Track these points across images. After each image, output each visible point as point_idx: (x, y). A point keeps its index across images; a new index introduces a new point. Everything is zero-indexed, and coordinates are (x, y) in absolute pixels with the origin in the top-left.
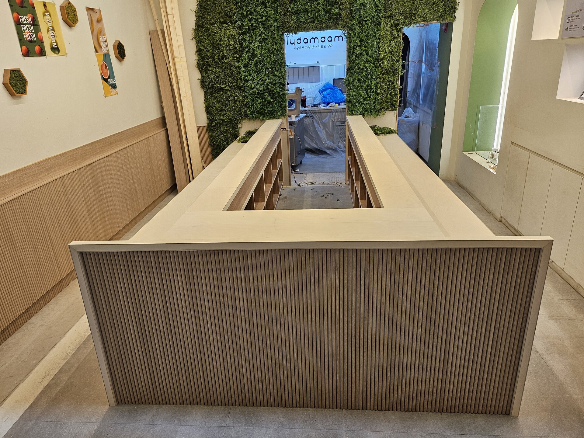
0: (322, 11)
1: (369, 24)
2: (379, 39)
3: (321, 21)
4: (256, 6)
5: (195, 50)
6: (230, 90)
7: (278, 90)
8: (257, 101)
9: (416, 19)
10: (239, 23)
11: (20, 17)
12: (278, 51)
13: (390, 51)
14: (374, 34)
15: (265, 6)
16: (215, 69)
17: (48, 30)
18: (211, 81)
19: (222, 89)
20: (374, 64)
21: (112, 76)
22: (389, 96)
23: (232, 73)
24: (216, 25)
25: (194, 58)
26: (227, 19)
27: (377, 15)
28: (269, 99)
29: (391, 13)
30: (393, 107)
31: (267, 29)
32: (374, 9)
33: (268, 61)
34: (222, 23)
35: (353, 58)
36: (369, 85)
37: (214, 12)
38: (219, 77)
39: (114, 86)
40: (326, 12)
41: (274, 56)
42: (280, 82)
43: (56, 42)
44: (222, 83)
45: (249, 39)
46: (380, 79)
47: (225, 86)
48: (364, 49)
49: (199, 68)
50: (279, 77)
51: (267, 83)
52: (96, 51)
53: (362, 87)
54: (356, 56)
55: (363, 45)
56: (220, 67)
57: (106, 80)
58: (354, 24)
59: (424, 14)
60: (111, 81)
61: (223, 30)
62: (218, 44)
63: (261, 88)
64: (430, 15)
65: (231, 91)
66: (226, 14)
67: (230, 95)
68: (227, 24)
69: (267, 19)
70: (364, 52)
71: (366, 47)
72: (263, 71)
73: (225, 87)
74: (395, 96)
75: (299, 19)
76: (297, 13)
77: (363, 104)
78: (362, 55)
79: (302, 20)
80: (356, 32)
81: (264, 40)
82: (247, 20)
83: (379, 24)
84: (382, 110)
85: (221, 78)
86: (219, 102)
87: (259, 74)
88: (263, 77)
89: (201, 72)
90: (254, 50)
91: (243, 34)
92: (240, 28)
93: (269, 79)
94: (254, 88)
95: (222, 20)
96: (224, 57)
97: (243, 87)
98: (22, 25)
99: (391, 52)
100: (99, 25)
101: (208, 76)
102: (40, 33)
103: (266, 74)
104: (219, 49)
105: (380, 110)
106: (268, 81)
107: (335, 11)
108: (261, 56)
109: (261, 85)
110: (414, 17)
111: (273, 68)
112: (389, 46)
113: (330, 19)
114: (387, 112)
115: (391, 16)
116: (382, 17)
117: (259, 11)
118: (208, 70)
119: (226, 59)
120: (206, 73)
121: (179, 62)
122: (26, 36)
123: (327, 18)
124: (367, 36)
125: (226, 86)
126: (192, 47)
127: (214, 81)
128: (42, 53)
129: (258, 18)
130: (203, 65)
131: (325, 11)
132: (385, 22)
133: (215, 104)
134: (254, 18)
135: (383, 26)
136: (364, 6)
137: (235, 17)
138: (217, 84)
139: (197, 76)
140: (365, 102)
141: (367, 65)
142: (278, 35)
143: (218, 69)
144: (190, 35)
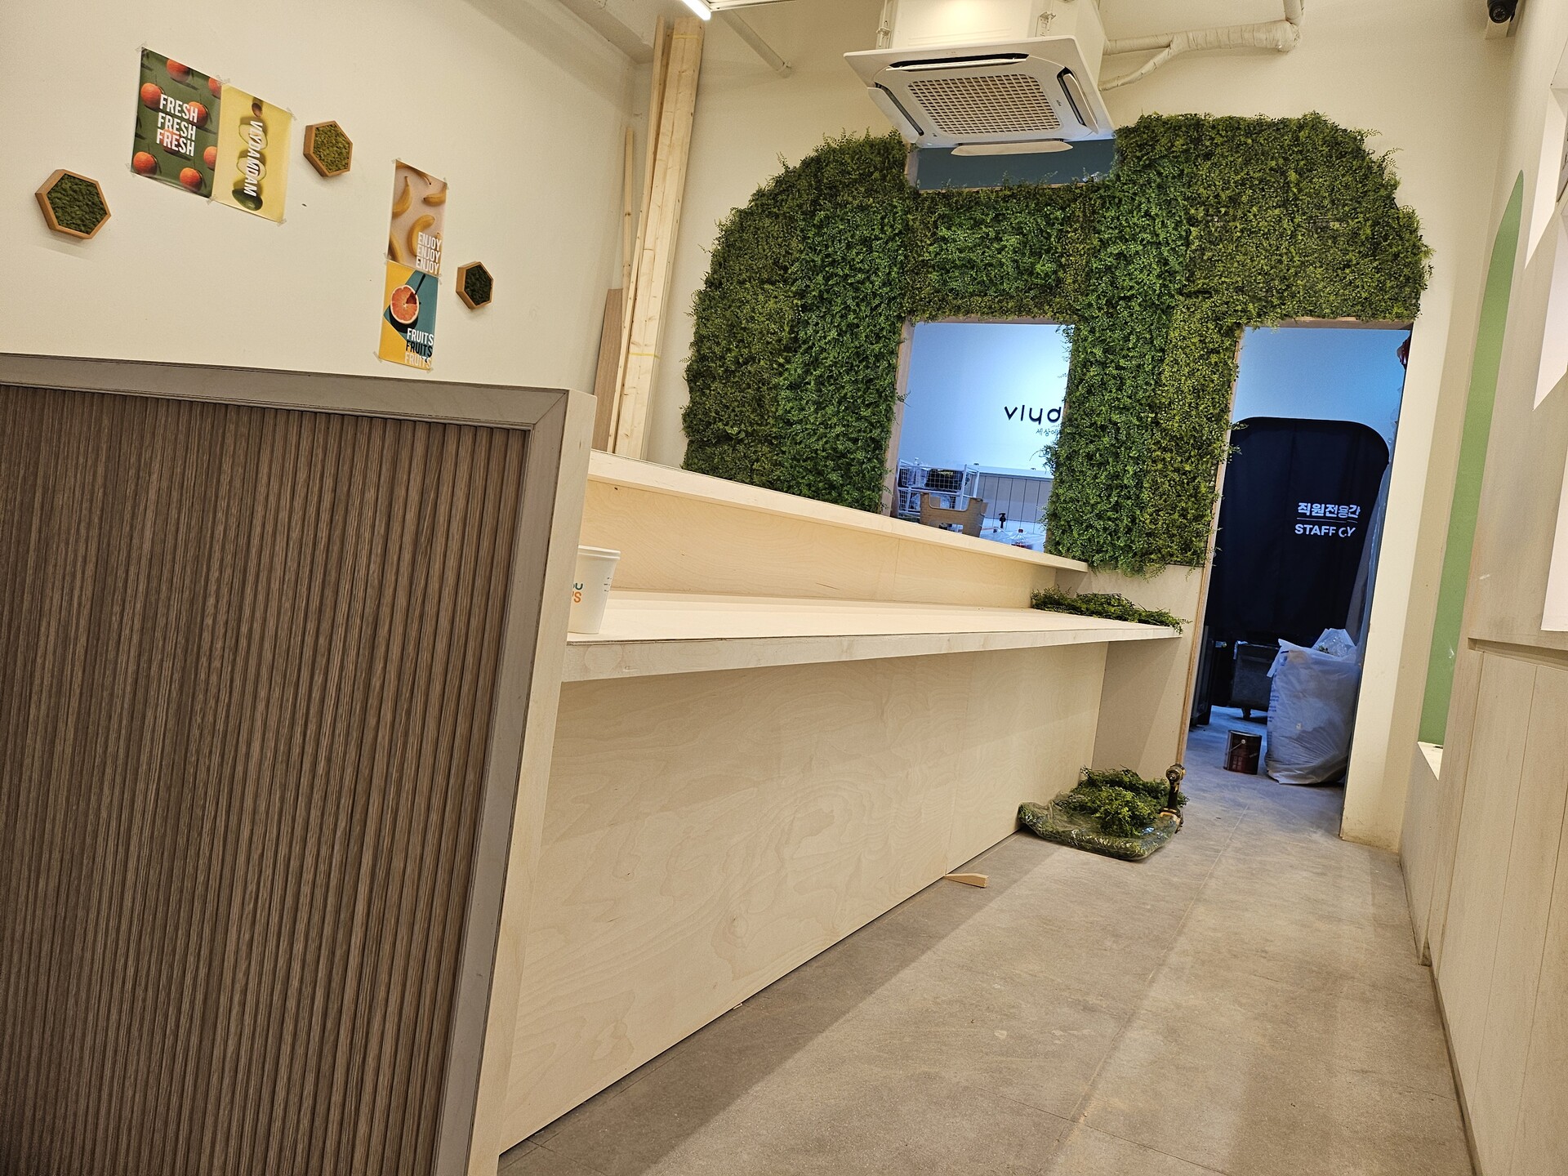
0: (1010, 268)
1: (1137, 308)
2: (1162, 350)
3: (1003, 293)
6: (746, 441)
7: (860, 455)
9: (1284, 304)
11: (163, 96)
12: (879, 357)
13: (1194, 389)
14: (1148, 336)
16: (724, 386)
17: (244, 154)
18: (707, 414)
19: (728, 437)
20: (1140, 419)
23: (760, 400)
25: (682, 353)
26: (780, 273)
27: (1163, 286)
29: (1204, 284)
31: (863, 300)
32: (1157, 270)
33: (848, 379)
37: (753, 257)
38: (728, 408)
39: (421, 349)
40: (1021, 272)
41: (866, 367)
42: (871, 437)
44: (731, 423)
45: (817, 324)
46: (1154, 462)
47: (736, 429)
48: (1115, 372)
49: (689, 381)
50: (872, 424)
51: (837, 435)
52: (392, 253)
53: (1095, 477)
54: (1089, 392)
56: (737, 385)
57: (399, 327)
60: (415, 335)
61: (761, 298)
63: (820, 446)
64: (1332, 298)
65: (748, 446)
66: (776, 263)
67: (745, 456)
68: (773, 283)
69: (868, 278)
70: (1113, 381)
71: (1118, 368)
72: (833, 404)
73: (737, 434)
75: (945, 283)
76: (944, 268)
77: (1090, 526)
78: (1106, 389)
79: (954, 285)
80: (1097, 324)
81: (852, 327)
82: (820, 278)
83: (1168, 310)
84: (1152, 556)
85: (733, 411)
87: (823, 408)
88: (830, 419)
89: (691, 390)
90: (823, 350)
91: (805, 308)
92: (801, 294)
93: (844, 426)
94: (802, 442)
95: (765, 276)
96: (751, 359)
97: (776, 439)
98: (161, 114)
100: (429, 212)
101: (704, 402)
102: (210, 150)
103: (838, 411)
109: (820, 437)
111: (859, 397)
113: (1030, 289)
114: (1170, 568)
115: (1206, 293)
116: (1180, 292)
118: (709, 388)
119: (752, 366)
121: (637, 354)
122: (167, 135)
124: (1127, 339)
125: (739, 432)
127: (713, 415)
128: (201, 186)
130: (700, 375)
131: (1018, 267)
132: (1188, 309)
135: (1178, 316)
137: (794, 269)
138: (720, 424)
141: (1115, 417)
142: (887, 319)
144: (687, 303)
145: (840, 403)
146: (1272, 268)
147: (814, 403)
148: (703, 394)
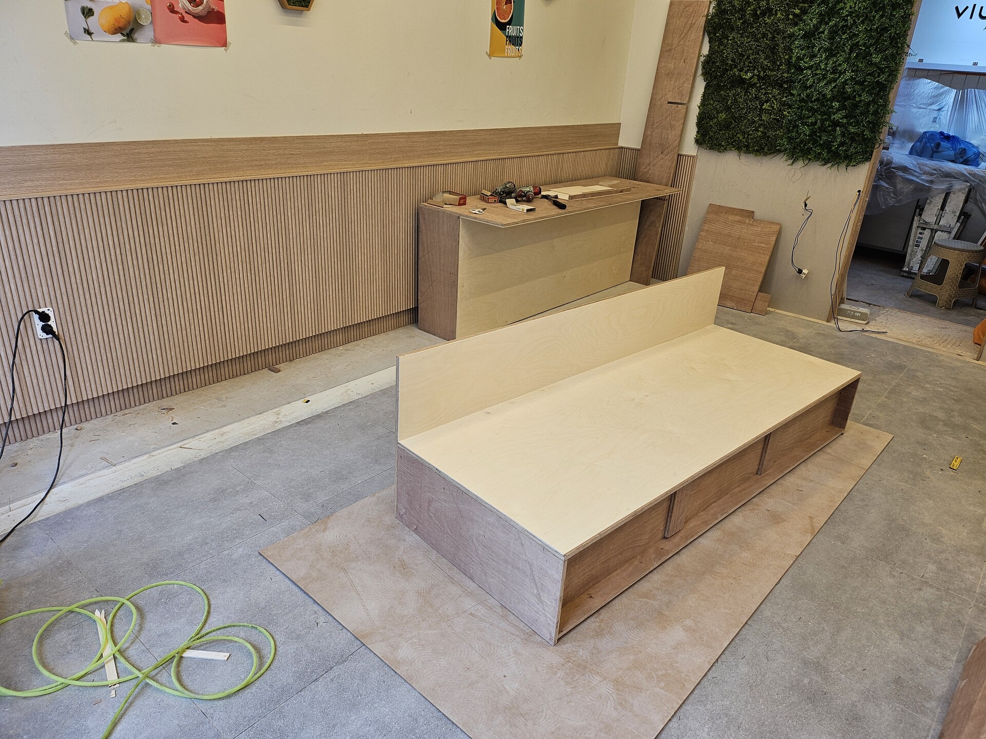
6: (758, 85)
18: (723, 62)
19: (742, 81)
21: (517, 19)
38: (744, 56)
39: (516, 41)
44: (745, 69)
47: (750, 75)
49: (709, 31)
51: (846, 80)
56: (753, 35)
57: (502, 27)
60: (512, 30)
63: (828, 92)
65: (759, 89)
67: (756, 97)
72: (844, 51)
73: (751, 78)
85: (748, 58)
87: (835, 55)
88: (840, 65)
89: (711, 41)
93: (853, 71)
94: (811, 86)
97: (786, 82)
101: (722, 51)
106: (849, 75)
118: (727, 37)
119: (769, 17)
125: (753, 76)
127: (730, 62)
130: (720, 26)
133: (718, 112)
138: (735, 70)
139: (702, 48)
145: (851, 51)
147: (826, 50)
148: (721, 43)
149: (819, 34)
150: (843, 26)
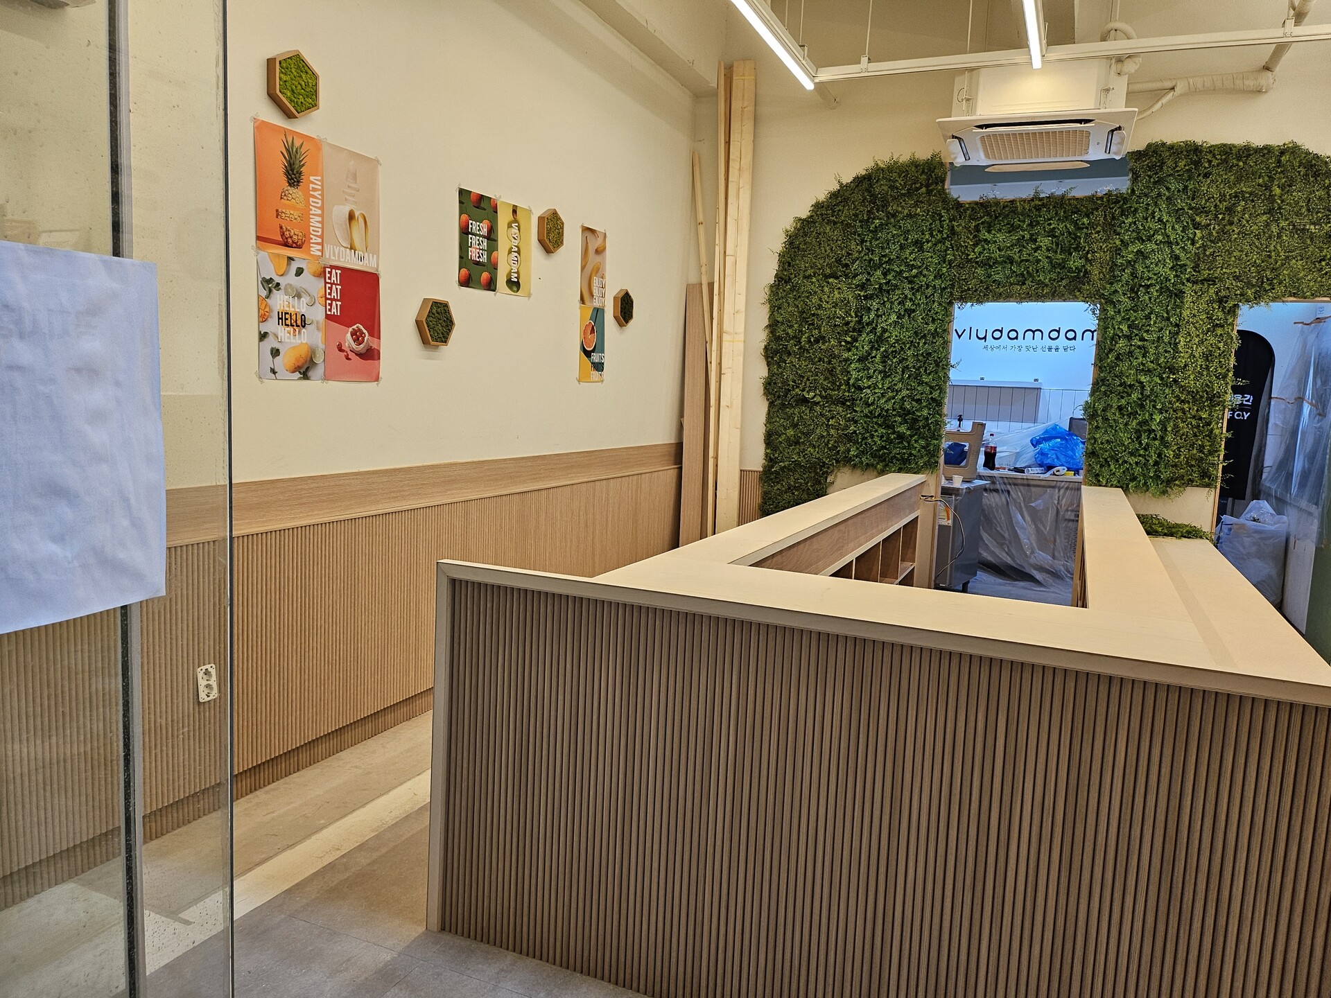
0: (1045, 263)
1: (1155, 294)
2: (1177, 325)
3: (1040, 283)
4: (902, 247)
5: (766, 322)
6: (821, 403)
7: (925, 412)
8: (876, 431)
9: (1274, 289)
10: (862, 278)
11: (470, 222)
12: (935, 334)
13: (1204, 354)
14: (1165, 315)
15: (921, 249)
16: (799, 360)
17: (510, 252)
18: (785, 383)
19: (805, 401)
20: (1162, 379)
21: (599, 348)
22: (1195, 451)
23: (832, 370)
24: (814, 280)
25: (760, 338)
26: (840, 269)
27: (1176, 276)
28: (902, 429)
29: (1209, 274)
30: (1205, 479)
31: (918, 291)
32: (1170, 264)
33: (910, 353)
34: (827, 277)
35: (1109, 360)
36: (1145, 422)
37: (816, 256)
38: (803, 377)
39: (599, 367)
40: (1054, 266)
41: (925, 343)
42: (932, 398)
43: (518, 273)
44: (807, 389)
45: (878, 309)
46: (1174, 411)
47: (812, 394)
48: (1139, 343)
49: (766, 357)
50: (931, 387)
51: (903, 397)
52: (582, 300)
53: (1126, 424)
54: (1117, 358)
55: (1137, 335)
56: (811, 360)
57: (588, 354)
58: (1116, 291)
59: (1295, 278)
60: (595, 357)
61: (826, 289)
62: (814, 315)
63: (889, 406)
64: (1312, 284)
65: (823, 407)
66: (838, 261)
67: (821, 414)
68: (837, 278)
69: (921, 273)
70: (1138, 350)
71: (1142, 339)
72: (897, 373)
73: (813, 398)
74: (1211, 453)
75: (989, 276)
76: (987, 264)
77: (1125, 462)
78: (1132, 356)
79: (997, 277)
80: (1122, 307)
81: (909, 312)
82: (879, 273)
83: (1180, 294)
84: (1177, 482)
85: (808, 379)
86: (795, 426)
87: (889, 376)
88: (895, 385)
89: (768, 364)
90: (884, 330)
91: (866, 297)
92: (862, 287)
93: (908, 389)
94: (873, 404)
95: (828, 271)
96: (821, 339)
97: (849, 400)
98: (470, 236)
99: (1207, 357)
100: (598, 259)
101: (782, 373)
102: (495, 253)
103: (903, 378)
104: (813, 324)
105: (1169, 482)
106: (905, 393)
107: (1075, 262)
108: (897, 341)
109: (889, 399)
110: (1270, 284)
111: (920, 367)
112: (1202, 342)
113: (1062, 279)
114: (1189, 488)
115: (1211, 281)
116: (1188, 280)
117: (906, 258)
118: (785, 361)
119: (823, 344)
120: (780, 366)
121: (730, 341)
122: (473, 254)
123: (1054, 276)
124: (1148, 317)
125: (815, 396)
126: (762, 316)
127: (791, 383)
128: (491, 286)
129: (901, 271)
130: (776, 352)
131: (1051, 263)
132: (1196, 293)
133: (785, 429)
134: (893, 270)
135: (1188, 299)
136: (1146, 258)
137: (855, 266)
138: (797, 390)
139: (761, 370)
140: (1132, 460)
141: (1143, 379)
142: (940, 304)
143: (805, 361)
144: (762, 294)
145: (903, 372)
146: (1263, 262)
147: (880, 372)
149: (872, 358)
150: (893, 352)
